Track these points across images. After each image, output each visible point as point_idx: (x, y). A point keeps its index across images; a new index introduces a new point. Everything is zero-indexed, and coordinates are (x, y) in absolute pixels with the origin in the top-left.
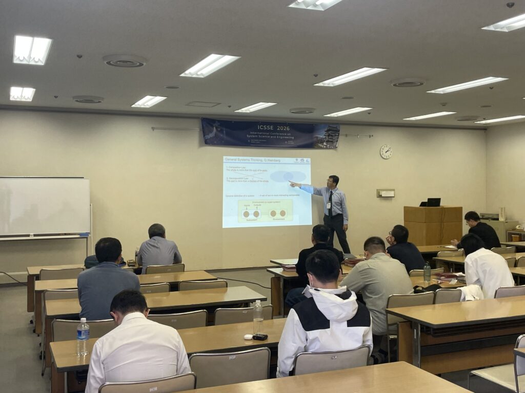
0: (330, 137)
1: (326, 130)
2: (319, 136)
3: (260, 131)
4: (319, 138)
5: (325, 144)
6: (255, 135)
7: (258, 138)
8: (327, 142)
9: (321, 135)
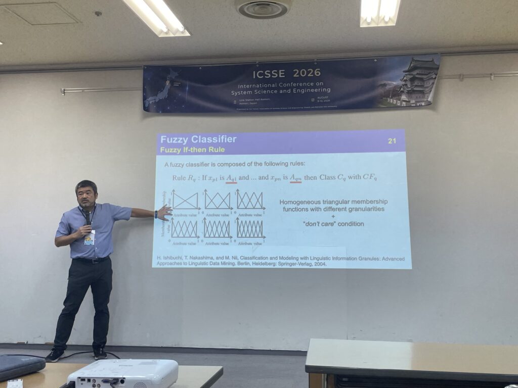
0: (416, 83)
1: (407, 69)
2: (390, 82)
3: (258, 81)
4: (388, 87)
5: (404, 97)
6: (247, 90)
7: (253, 96)
8: (410, 93)
9: (395, 79)
